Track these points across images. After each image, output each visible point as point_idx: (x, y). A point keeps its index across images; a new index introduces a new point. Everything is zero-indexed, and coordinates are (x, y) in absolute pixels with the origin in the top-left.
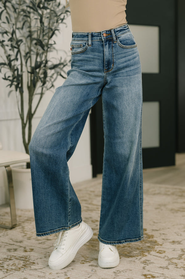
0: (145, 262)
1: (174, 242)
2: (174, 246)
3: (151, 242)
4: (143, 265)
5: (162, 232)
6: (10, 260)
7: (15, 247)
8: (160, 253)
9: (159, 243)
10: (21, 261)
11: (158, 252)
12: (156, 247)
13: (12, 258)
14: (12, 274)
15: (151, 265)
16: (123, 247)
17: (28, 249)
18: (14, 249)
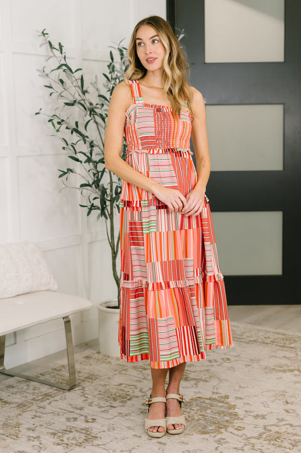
0: (219, 442)
1: (257, 417)
2: (256, 421)
3: (230, 414)
4: (216, 445)
5: (246, 401)
6: (71, 432)
7: (75, 416)
8: (238, 430)
9: (239, 416)
10: (81, 434)
11: (235, 429)
12: (236, 421)
13: (73, 430)
14: (73, 449)
15: (225, 445)
16: (198, 421)
17: (89, 418)
18: (74, 418)
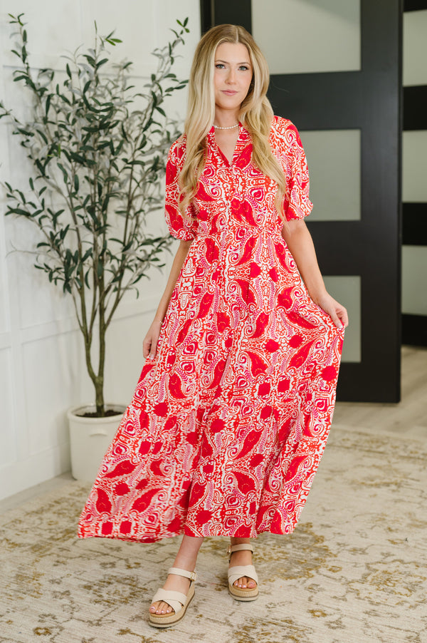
0: (310, 589)
1: (354, 551)
2: (354, 558)
3: (319, 549)
4: (309, 594)
5: (336, 530)
6: (109, 583)
7: (112, 560)
8: (334, 571)
9: (332, 551)
10: (125, 586)
11: (330, 570)
12: (328, 559)
13: (113, 581)
14: (117, 608)
15: (320, 593)
16: (278, 560)
17: (132, 562)
18: (110, 563)
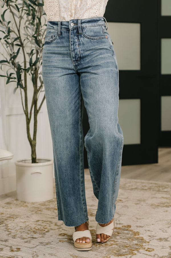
1: (160, 239)
2: (161, 243)
3: (137, 239)
5: (146, 228)
8: (149, 251)
9: (146, 240)
11: (146, 250)
12: (144, 244)
16: (111, 245)
17: (14, 248)
